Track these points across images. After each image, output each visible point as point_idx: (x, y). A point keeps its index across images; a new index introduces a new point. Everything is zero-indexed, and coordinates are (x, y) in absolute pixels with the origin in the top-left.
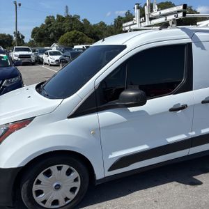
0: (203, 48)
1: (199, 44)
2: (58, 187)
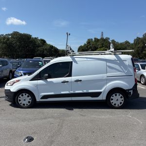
0: (77, 63)
1: (76, 62)
2: (25, 100)
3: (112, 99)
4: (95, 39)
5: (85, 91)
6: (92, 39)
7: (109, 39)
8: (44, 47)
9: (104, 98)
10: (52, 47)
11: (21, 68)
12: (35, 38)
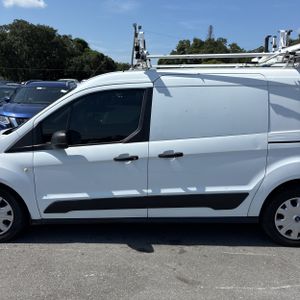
3: (281, 217)
4: (195, 40)
5: (193, 190)
6: (188, 42)
7: (225, 41)
8: (83, 57)
9: (255, 212)
10: (101, 57)
11: (13, 105)
12: (65, 37)
